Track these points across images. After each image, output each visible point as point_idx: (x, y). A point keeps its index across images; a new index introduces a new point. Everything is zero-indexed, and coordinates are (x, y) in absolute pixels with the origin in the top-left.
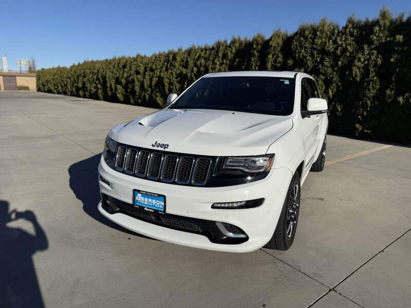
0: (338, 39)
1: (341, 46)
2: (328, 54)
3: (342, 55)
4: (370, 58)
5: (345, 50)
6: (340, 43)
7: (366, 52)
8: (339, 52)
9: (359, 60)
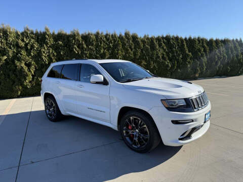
0: (25, 39)
1: (29, 43)
2: (21, 48)
3: (31, 49)
4: (49, 52)
5: (32, 47)
6: (27, 42)
7: (46, 48)
8: (29, 47)
9: (44, 52)
